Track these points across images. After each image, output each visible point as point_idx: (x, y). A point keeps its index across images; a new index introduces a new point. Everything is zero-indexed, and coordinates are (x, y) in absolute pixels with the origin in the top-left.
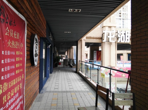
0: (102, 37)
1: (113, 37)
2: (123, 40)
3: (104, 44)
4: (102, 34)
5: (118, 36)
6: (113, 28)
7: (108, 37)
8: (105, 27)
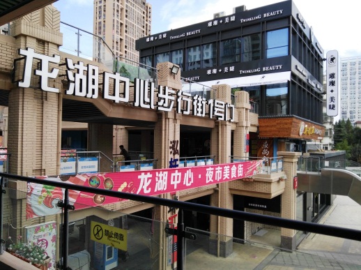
0: (14, 70)
1: (54, 75)
2: (81, 91)
3: (21, 95)
4: (15, 60)
5: (67, 75)
6: (52, 49)
7: (38, 72)
8: (25, 36)
